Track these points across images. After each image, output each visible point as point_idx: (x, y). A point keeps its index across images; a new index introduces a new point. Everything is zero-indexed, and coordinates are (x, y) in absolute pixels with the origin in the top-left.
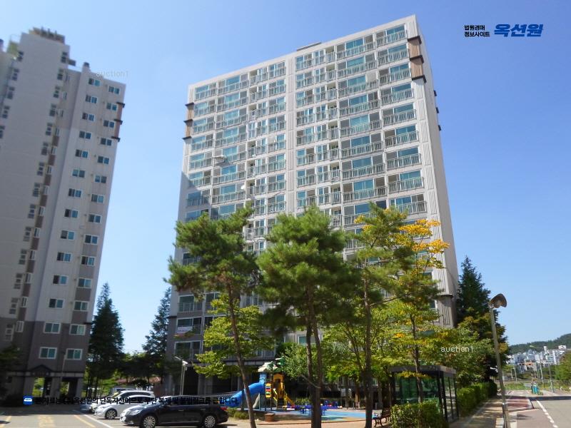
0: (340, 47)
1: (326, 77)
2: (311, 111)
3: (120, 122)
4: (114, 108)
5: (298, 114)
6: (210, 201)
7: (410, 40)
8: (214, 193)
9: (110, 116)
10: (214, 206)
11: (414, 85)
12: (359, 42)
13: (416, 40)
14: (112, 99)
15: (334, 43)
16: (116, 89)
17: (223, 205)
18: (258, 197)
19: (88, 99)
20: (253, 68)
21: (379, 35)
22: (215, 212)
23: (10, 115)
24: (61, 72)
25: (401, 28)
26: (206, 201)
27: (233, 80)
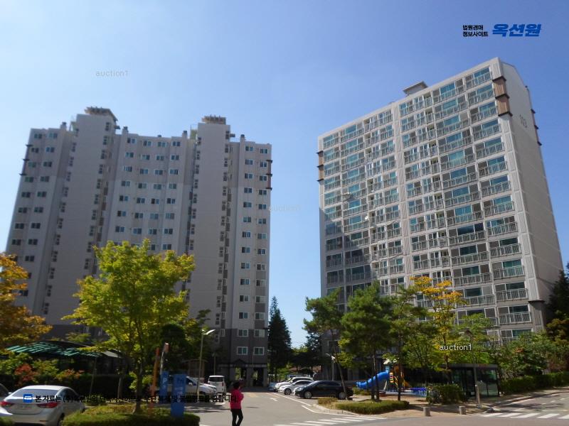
0: (436, 92)
1: (426, 120)
2: (415, 150)
3: (270, 175)
4: (265, 166)
5: (405, 154)
6: (343, 230)
7: (495, 81)
8: (345, 223)
9: (263, 172)
10: (346, 234)
11: (500, 121)
12: (451, 86)
13: (500, 80)
14: (263, 158)
15: (430, 89)
16: (265, 150)
17: (353, 233)
18: (379, 225)
19: (247, 162)
20: (366, 117)
21: (468, 78)
22: (347, 238)
23: (199, 185)
24: (227, 146)
25: (487, 70)
26: (339, 230)
27: (352, 129)
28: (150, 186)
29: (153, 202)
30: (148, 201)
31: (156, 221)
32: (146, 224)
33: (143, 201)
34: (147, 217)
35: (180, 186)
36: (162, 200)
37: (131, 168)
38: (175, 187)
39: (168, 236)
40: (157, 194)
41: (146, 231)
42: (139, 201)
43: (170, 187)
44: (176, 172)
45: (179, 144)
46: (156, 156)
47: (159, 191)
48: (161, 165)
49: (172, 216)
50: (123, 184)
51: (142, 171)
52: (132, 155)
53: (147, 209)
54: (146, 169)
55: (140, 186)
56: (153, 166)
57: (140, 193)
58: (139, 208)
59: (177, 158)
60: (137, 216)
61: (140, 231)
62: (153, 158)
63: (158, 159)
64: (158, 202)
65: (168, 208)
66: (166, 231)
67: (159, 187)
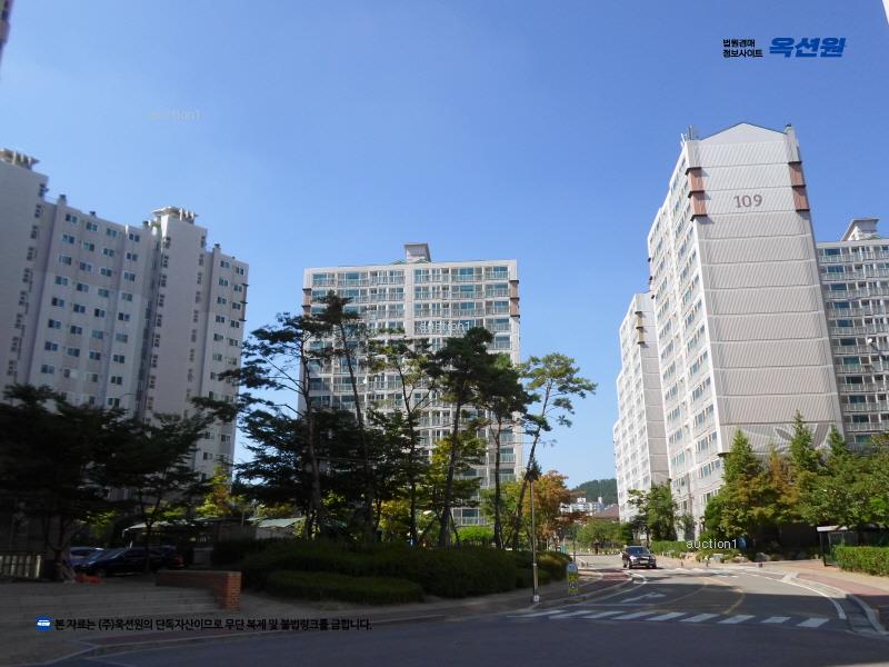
0: (454, 271)
1: (441, 295)
2: (427, 323)
3: (244, 303)
4: (240, 290)
5: (416, 323)
6: (332, 388)
7: (511, 282)
8: (335, 382)
9: (237, 298)
10: (336, 394)
11: (511, 321)
12: (470, 271)
13: (515, 283)
14: (238, 280)
15: (450, 266)
16: (241, 270)
17: (345, 394)
18: (379, 392)
19: (221, 282)
20: (373, 269)
21: (487, 269)
22: (336, 399)
23: (165, 303)
24: (202, 256)
25: (505, 269)
26: (327, 388)
27: (353, 276)
28: (94, 290)
29: (97, 313)
30: (90, 312)
31: (100, 341)
32: (86, 344)
33: (83, 310)
34: (87, 334)
35: (137, 298)
36: (110, 313)
37: (70, 259)
38: (130, 298)
39: (118, 364)
40: (103, 304)
41: (85, 354)
42: (76, 308)
43: (124, 298)
44: (133, 278)
45: (137, 239)
46: (104, 247)
47: (106, 299)
48: (109, 263)
49: (125, 339)
50: (58, 280)
51: (83, 267)
52: (72, 240)
53: (88, 322)
54: (88, 263)
55: (80, 287)
56: (99, 262)
57: (80, 298)
58: (76, 319)
59: (135, 258)
60: (74, 330)
61: (77, 353)
62: (100, 249)
63: (106, 252)
64: (103, 315)
65: (120, 327)
66: (116, 357)
67: (106, 294)
